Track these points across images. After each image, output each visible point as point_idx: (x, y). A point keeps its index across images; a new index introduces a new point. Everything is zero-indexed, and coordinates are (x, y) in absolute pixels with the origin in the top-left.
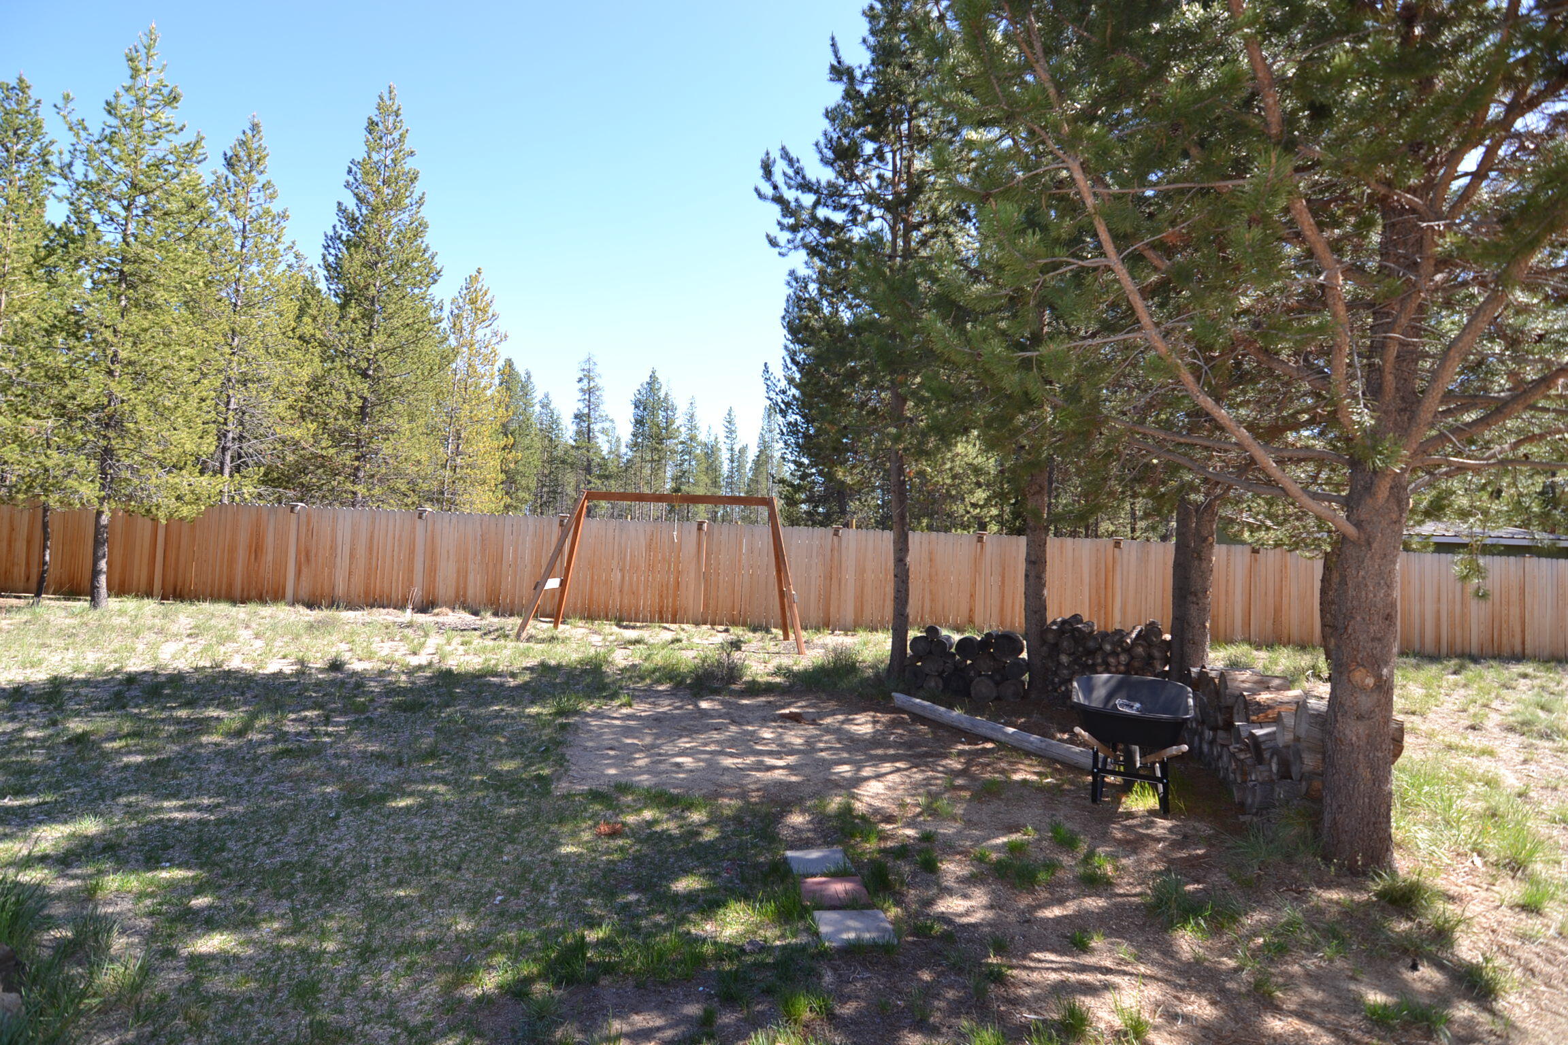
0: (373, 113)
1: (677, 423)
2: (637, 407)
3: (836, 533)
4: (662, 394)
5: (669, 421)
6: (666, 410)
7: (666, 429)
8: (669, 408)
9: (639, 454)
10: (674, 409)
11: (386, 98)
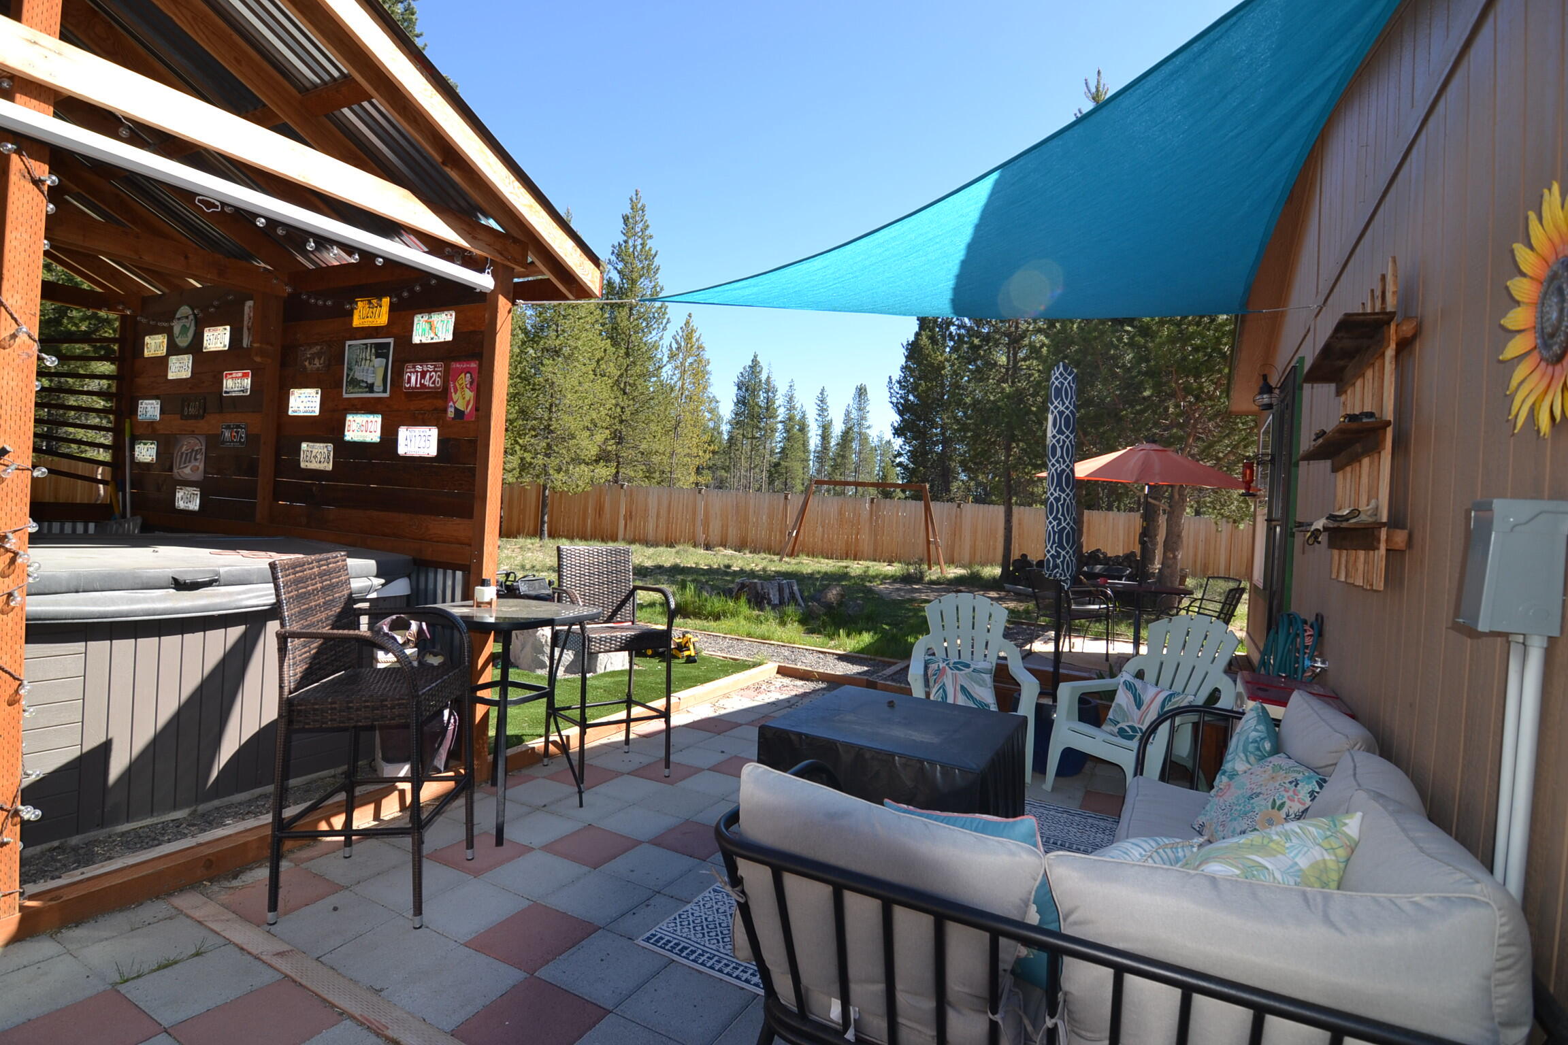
0: (628, 211)
1: (777, 403)
2: (739, 388)
3: (959, 506)
4: (763, 377)
5: (769, 402)
6: (767, 392)
7: (767, 409)
8: (770, 389)
9: (741, 432)
10: (775, 392)
11: (634, 199)
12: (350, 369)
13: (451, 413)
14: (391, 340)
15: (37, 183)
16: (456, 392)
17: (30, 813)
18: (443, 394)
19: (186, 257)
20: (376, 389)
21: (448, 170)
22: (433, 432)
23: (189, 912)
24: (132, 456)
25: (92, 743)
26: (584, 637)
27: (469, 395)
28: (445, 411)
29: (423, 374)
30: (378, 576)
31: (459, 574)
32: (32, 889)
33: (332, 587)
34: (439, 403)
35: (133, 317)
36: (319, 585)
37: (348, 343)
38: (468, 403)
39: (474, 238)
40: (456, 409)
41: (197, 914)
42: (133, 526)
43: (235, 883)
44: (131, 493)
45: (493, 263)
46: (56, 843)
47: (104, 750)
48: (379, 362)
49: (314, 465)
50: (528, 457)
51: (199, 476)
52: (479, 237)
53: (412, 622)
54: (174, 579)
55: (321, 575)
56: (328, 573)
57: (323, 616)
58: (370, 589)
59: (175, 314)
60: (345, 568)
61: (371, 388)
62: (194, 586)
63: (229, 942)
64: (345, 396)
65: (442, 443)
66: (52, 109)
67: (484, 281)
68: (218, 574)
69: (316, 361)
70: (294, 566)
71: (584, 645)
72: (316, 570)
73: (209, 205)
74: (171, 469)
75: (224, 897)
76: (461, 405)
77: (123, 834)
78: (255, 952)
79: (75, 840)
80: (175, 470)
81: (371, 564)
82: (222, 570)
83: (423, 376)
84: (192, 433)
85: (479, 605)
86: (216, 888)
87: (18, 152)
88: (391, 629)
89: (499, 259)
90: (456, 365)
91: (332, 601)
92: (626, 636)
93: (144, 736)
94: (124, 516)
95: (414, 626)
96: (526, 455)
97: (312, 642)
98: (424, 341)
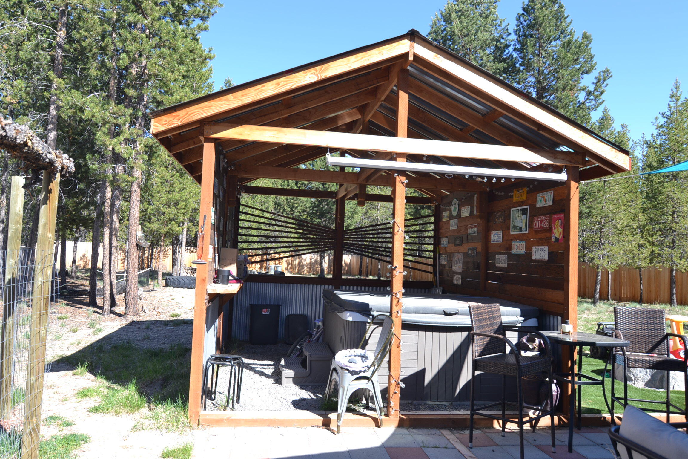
12: (513, 221)
13: (553, 239)
14: (528, 207)
15: (403, 183)
16: (555, 229)
17: (403, 385)
18: (550, 230)
19: (452, 184)
20: (523, 230)
21: (541, 132)
22: (546, 249)
23: (446, 436)
24: (439, 262)
25: (420, 369)
26: (625, 358)
27: (561, 230)
28: (551, 238)
29: (541, 221)
30: (521, 316)
31: (560, 318)
32: (402, 412)
33: (493, 318)
34: (548, 235)
35: (438, 205)
36: (487, 316)
37: (512, 209)
38: (560, 234)
39: (555, 158)
40: (555, 237)
41: (448, 437)
42: (439, 291)
43: (462, 432)
44: (439, 277)
45: (566, 167)
46: (410, 402)
47: (423, 372)
48: (524, 217)
49: (501, 265)
50: (656, 250)
51: (460, 270)
52: (558, 157)
53: (536, 339)
54: (444, 312)
55: (488, 312)
56: (492, 312)
57: (489, 329)
58: (517, 322)
59: (452, 203)
60: (499, 310)
61: (521, 229)
62: (450, 314)
63: (455, 448)
64: (512, 233)
65: (550, 253)
66: (405, 160)
67: (563, 176)
68: (458, 310)
69: (500, 219)
70: (477, 308)
71: (625, 361)
72: (486, 310)
73: (449, 176)
74: (452, 267)
75: (457, 435)
76: (557, 235)
77: (429, 404)
78: (463, 453)
79: (415, 402)
80: (453, 268)
81: (518, 311)
82: (459, 309)
83: (541, 223)
84: (458, 252)
85: (564, 333)
86: (455, 432)
87: (398, 175)
88: (528, 341)
89: (569, 164)
90: (555, 216)
91: (493, 323)
92: (653, 361)
93: (435, 370)
94: (437, 286)
95: (537, 341)
96: (654, 248)
97: (485, 339)
98: (541, 206)
